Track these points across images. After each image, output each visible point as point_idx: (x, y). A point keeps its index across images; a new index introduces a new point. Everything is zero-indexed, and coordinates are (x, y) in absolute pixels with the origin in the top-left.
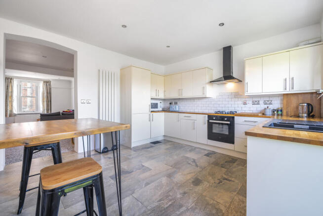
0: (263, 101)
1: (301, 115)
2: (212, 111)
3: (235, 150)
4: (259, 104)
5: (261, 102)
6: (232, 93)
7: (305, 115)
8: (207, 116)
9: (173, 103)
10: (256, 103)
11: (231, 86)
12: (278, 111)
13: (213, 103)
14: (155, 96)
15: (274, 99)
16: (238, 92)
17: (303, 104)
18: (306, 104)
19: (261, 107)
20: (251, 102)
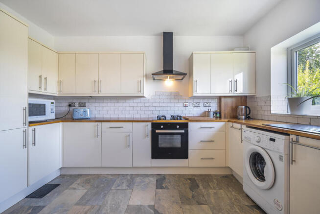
0: (203, 104)
1: (240, 117)
2: (153, 116)
3: (189, 166)
4: (199, 106)
5: (201, 105)
6: (171, 92)
7: (243, 117)
8: (150, 124)
9: (77, 105)
10: (196, 105)
11: (169, 83)
12: (216, 114)
13: (147, 105)
14: (37, 89)
15: (213, 101)
16: (178, 92)
17: (242, 107)
18: (243, 107)
19: (201, 110)
20: (191, 104)
